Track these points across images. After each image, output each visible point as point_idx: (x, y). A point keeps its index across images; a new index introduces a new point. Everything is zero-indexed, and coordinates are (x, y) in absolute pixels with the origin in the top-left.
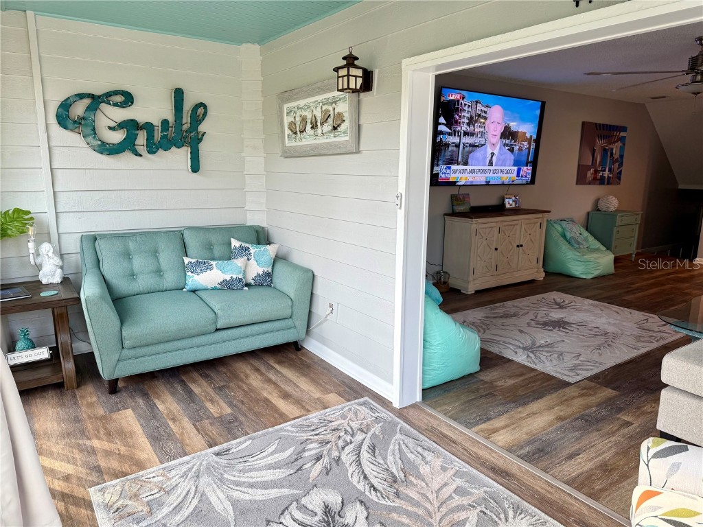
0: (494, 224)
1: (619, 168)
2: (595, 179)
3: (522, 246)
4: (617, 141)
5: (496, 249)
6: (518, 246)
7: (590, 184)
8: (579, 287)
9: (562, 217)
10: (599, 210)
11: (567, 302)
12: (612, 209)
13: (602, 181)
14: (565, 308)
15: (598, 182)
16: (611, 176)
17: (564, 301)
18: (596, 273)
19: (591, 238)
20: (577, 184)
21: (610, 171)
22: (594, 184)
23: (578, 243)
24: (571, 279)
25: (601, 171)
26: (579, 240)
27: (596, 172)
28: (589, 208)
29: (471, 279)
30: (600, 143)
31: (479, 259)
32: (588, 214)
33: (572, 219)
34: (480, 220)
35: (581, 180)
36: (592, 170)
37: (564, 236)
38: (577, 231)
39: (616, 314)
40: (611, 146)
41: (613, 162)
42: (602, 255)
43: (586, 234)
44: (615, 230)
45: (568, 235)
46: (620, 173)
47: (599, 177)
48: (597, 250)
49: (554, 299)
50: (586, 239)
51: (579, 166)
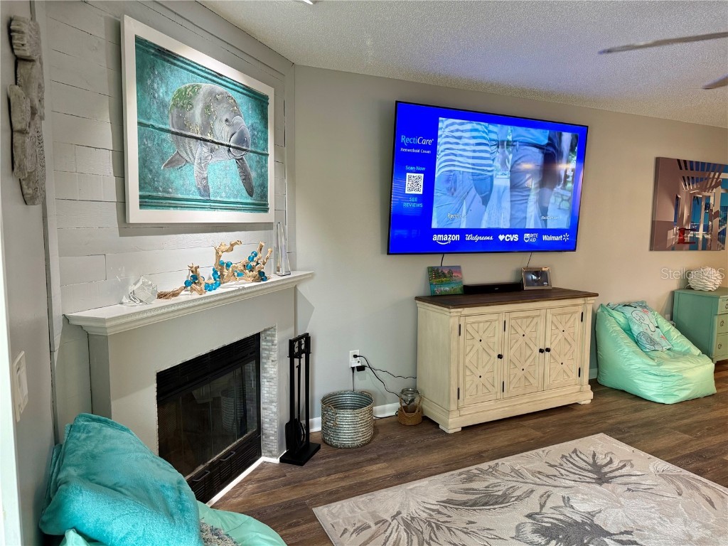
0: (495, 317)
1: (720, 226)
2: (682, 241)
3: (548, 350)
4: (716, 186)
5: (500, 357)
6: (541, 351)
7: (673, 249)
8: (649, 424)
9: (626, 300)
10: (690, 288)
11: (615, 464)
12: (711, 286)
13: (693, 245)
14: (607, 481)
15: (688, 246)
16: (708, 237)
17: (611, 462)
18: (683, 395)
19: (675, 334)
20: (651, 249)
21: (706, 229)
22: (681, 249)
23: (653, 342)
24: (638, 403)
25: (692, 230)
26: (656, 337)
27: (683, 231)
28: (674, 285)
29: (453, 407)
30: (686, 191)
31: (468, 373)
32: (673, 293)
33: (642, 302)
34: (466, 311)
35: (658, 242)
36: (676, 229)
37: (628, 331)
38: (653, 323)
39: (705, 507)
40: (706, 194)
41: (711, 217)
42: (692, 365)
43: (667, 326)
44: (717, 320)
45: (636, 329)
46: (723, 233)
47: (687, 239)
48: (685, 354)
49: (594, 455)
50: (666, 336)
51: (653, 223)
